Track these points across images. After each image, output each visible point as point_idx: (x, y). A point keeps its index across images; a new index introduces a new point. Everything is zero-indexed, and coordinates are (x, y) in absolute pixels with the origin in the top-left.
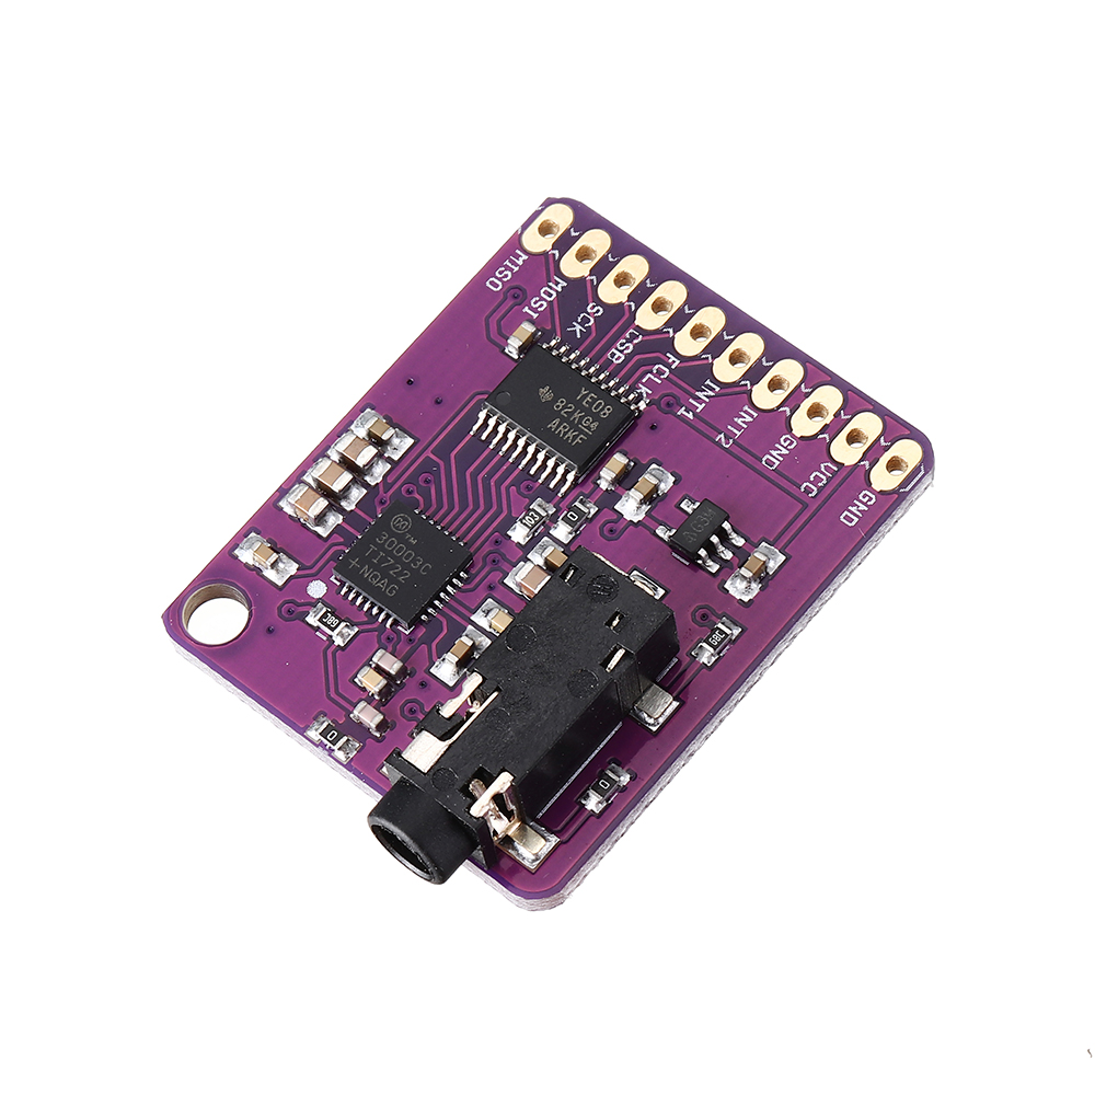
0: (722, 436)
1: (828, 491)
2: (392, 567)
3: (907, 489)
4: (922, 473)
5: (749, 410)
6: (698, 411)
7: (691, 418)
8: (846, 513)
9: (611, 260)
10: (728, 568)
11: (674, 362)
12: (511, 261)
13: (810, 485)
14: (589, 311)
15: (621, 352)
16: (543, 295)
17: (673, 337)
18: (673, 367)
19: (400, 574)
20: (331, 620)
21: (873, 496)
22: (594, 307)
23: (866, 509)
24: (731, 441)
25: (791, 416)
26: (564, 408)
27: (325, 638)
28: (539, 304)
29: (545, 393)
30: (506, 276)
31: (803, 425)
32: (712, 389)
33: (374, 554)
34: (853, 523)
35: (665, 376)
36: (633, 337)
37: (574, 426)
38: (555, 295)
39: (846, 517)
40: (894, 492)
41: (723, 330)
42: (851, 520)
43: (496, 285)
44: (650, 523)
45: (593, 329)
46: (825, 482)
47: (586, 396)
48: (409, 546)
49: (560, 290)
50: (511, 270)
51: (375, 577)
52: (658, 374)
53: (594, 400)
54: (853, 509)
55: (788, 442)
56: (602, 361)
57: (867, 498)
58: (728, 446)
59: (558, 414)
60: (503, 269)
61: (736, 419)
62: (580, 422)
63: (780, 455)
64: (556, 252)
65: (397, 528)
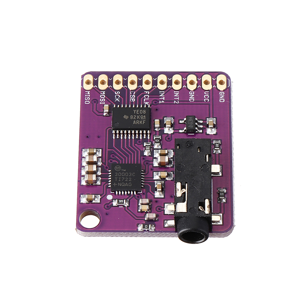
0: (175, 101)
1: (211, 98)
2: (125, 179)
3: (229, 86)
4: (229, 80)
5: (176, 92)
6: (164, 99)
7: (164, 102)
8: (220, 100)
9: (110, 80)
10: (204, 129)
11: (148, 92)
12: (86, 95)
13: (206, 99)
14: (116, 94)
15: (133, 98)
16: (101, 97)
17: (142, 87)
18: (149, 94)
19: (128, 180)
20: (120, 201)
21: (223, 92)
22: (116, 92)
23: (224, 96)
24: (178, 101)
25: (187, 87)
26: (133, 118)
27: (122, 207)
29: (126, 117)
30: (88, 99)
31: (192, 88)
32: (163, 93)
33: (118, 179)
34: (224, 101)
35: (149, 97)
36: (133, 93)
37: (140, 120)
38: (104, 96)
39: (221, 101)
40: (227, 88)
41: (153, 78)
42: (223, 101)
43: (88, 102)
44: (176, 131)
45: (121, 97)
46: (209, 96)
47: (136, 112)
48: (124, 172)
49: (105, 94)
50: (88, 97)
51: (123, 184)
52: (147, 97)
53: (139, 111)
54: (221, 98)
55: (192, 93)
56: (130, 103)
57: (222, 94)
58: (178, 103)
59: (133, 120)
60: (86, 98)
61: (175, 96)
62: (140, 118)
63: (192, 97)
64: (95, 86)
65: (118, 170)
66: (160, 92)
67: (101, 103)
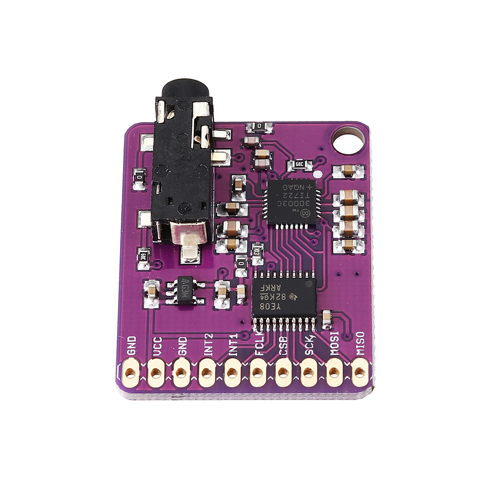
0: (211, 338)
1: (150, 345)
2: (293, 196)
3: (118, 366)
4: (118, 377)
5: (209, 354)
6: (230, 340)
7: (230, 337)
8: (135, 340)
9: (322, 377)
11: (258, 353)
12: (362, 348)
13: (158, 342)
14: (311, 350)
15: (283, 343)
16: (336, 344)
17: (267, 363)
18: (256, 351)
19: (288, 195)
21: (129, 354)
22: (311, 353)
23: (128, 348)
25: (191, 364)
26: (281, 297)
27: (297, 160)
28: (334, 339)
29: (294, 297)
30: (358, 341)
31: (182, 363)
32: (232, 353)
33: (305, 195)
34: (128, 338)
35: (256, 345)
36: (283, 352)
37: (270, 292)
38: (331, 347)
39: (133, 339)
40: (122, 362)
41: (249, 379)
42: (130, 339)
43: (359, 335)
44: (210, 285)
45: (303, 344)
46: (154, 347)
47: (276, 306)
48: (294, 207)
49: (331, 350)
50: (359, 345)
51: (296, 188)
52: (259, 344)
53: (271, 307)
54: (133, 344)
55: (182, 353)
56: (287, 334)
57: (131, 352)
58: (206, 335)
59: (281, 292)
60: (363, 343)
61: (212, 347)
62: (269, 295)
63: (181, 345)
64: (347, 365)
65: (305, 211)
66: (236, 354)
67: (337, 333)
